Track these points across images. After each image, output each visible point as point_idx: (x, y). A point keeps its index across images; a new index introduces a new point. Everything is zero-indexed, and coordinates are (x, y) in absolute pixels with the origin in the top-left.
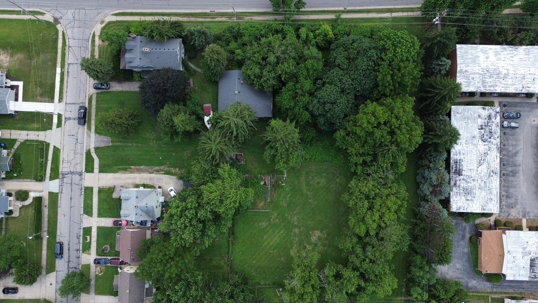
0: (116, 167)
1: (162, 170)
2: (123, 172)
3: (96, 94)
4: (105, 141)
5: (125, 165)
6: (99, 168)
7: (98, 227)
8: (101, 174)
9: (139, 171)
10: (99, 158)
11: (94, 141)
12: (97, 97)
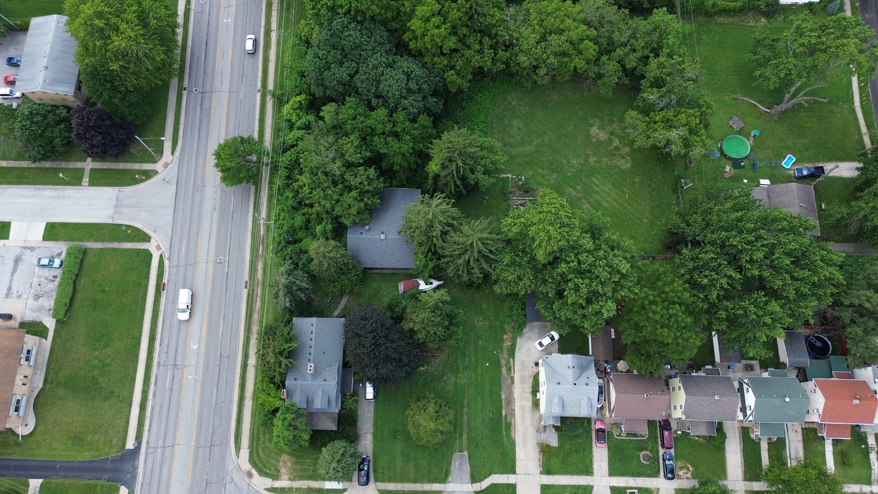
0: (506, 443)
1: (508, 362)
2: (513, 430)
3: (377, 484)
4: (460, 464)
5: (501, 426)
6: (507, 473)
7: (610, 475)
8: (518, 470)
9: (510, 401)
10: (490, 475)
11: (460, 485)
12: (383, 481)
